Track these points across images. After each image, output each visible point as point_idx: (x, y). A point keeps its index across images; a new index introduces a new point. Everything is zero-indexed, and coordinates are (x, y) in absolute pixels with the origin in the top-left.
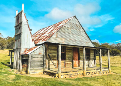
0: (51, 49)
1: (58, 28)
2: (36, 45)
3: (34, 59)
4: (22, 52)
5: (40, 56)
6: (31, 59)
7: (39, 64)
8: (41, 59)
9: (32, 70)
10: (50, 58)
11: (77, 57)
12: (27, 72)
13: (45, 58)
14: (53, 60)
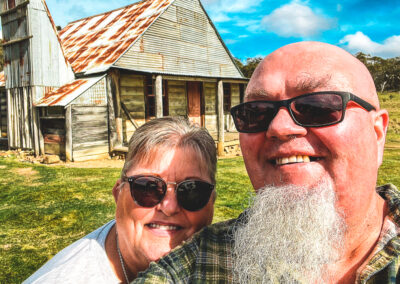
0: (128, 89)
1: (143, 23)
2: (79, 76)
3: (81, 119)
4: (38, 98)
5: (97, 110)
6: (74, 118)
7: (97, 131)
8: (102, 118)
10: (127, 114)
11: (197, 108)
12: (63, 156)
13: (112, 116)
14: (136, 117)
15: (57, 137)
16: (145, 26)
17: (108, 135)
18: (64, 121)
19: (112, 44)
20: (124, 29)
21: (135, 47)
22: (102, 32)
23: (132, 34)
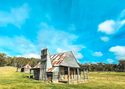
2: (53, 67)
3: (55, 74)
4: (47, 71)
5: (57, 73)
6: (54, 74)
7: (57, 77)
9: (54, 80)
10: (62, 74)
11: (73, 74)
12: (52, 82)
13: (59, 74)
14: (63, 75)
15: (50, 78)
16: (64, 58)
17: (58, 78)
18: (52, 75)
19: (58, 61)
20: (60, 58)
21: (63, 62)
22: (55, 58)
23: (62, 59)
